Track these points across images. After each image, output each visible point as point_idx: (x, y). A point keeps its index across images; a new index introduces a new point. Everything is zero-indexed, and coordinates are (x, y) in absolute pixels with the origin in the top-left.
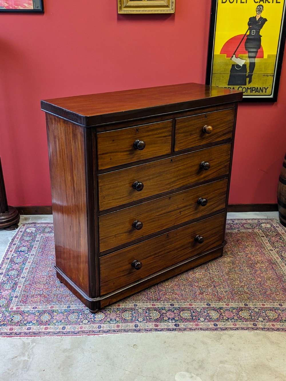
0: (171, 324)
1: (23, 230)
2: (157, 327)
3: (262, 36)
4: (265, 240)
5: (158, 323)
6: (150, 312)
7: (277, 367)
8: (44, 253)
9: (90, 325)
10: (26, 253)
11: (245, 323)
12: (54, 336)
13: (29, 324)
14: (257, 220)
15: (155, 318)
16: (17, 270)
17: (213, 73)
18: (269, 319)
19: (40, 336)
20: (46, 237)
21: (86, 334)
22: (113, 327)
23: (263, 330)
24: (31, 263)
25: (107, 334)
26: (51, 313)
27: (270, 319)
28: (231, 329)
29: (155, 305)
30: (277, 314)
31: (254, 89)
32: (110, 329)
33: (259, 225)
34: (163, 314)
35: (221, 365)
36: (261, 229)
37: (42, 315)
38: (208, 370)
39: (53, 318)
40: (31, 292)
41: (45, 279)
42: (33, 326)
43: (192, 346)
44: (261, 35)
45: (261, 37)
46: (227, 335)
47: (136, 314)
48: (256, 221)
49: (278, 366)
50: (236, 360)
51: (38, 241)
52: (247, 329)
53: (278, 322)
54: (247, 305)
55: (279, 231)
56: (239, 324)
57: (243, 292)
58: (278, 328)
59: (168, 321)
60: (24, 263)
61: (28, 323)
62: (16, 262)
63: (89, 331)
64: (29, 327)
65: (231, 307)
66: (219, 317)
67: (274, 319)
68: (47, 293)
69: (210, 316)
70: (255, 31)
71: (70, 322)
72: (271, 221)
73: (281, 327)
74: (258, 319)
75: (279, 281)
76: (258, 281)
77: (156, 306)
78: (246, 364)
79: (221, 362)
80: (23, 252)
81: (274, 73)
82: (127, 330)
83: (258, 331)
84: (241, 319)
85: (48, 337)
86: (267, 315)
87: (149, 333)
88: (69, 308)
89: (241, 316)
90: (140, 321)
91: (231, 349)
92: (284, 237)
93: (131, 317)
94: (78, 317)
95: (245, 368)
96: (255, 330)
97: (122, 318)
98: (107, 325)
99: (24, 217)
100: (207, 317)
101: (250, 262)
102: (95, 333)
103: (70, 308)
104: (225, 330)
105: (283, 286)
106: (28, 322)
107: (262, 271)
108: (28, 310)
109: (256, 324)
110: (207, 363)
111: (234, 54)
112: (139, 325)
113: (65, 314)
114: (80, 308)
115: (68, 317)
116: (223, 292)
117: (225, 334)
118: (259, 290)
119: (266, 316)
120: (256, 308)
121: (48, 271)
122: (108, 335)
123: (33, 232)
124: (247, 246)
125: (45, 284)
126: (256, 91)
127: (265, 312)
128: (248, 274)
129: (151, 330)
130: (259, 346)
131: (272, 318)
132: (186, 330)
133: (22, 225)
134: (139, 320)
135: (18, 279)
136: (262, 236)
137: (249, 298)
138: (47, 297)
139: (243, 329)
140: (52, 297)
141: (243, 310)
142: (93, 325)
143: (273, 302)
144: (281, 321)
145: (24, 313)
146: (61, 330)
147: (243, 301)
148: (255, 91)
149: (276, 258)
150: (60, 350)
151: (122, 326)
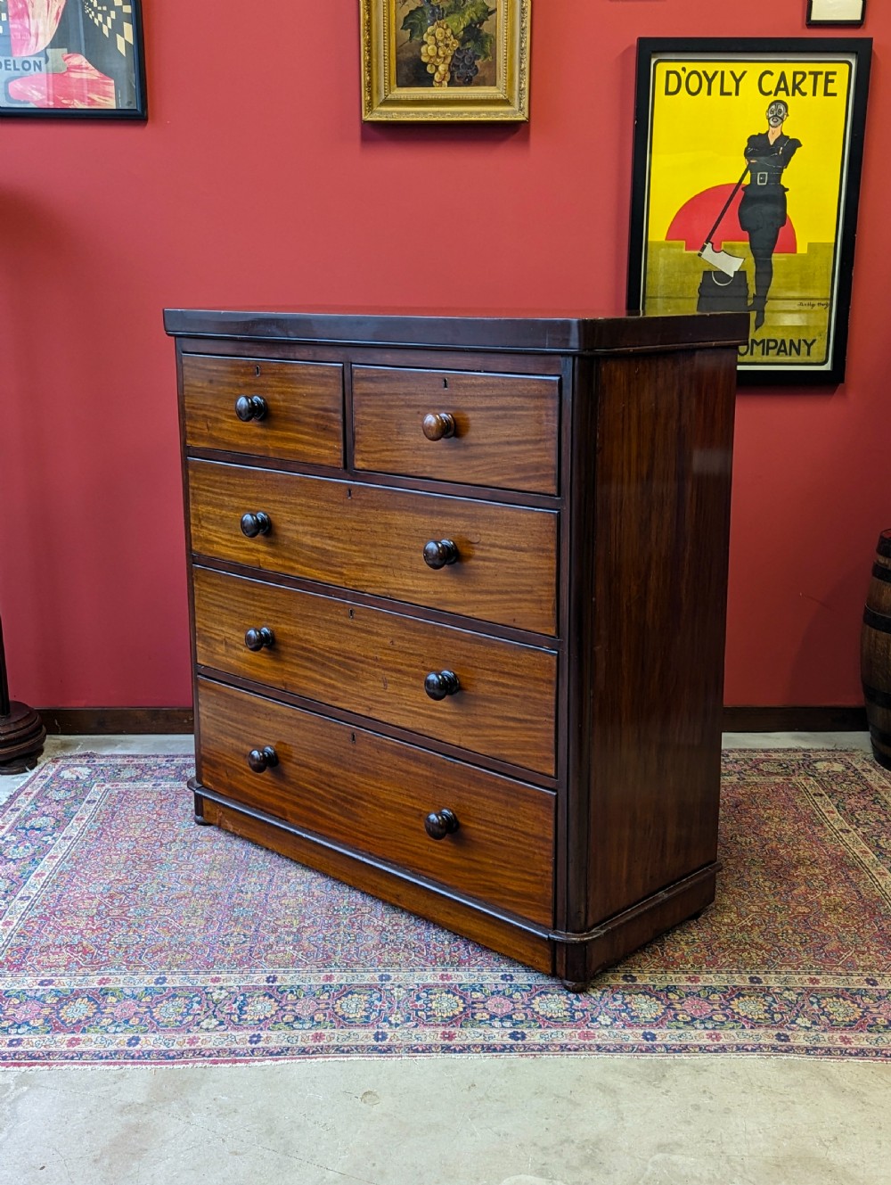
0: (497, 1031)
1: (51, 773)
2: (451, 1040)
3: (787, 190)
4: (826, 806)
5: (453, 1030)
6: (432, 997)
7: (856, 1165)
8: (107, 834)
9: (225, 1033)
10: (47, 833)
11: (749, 1031)
12: (96, 1064)
13: (19, 1027)
14: (800, 751)
15: (445, 1016)
16: (8, 878)
17: (648, 294)
18: (831, 1021)
19: (47, 1064)
20: (119, 793)
21: (205, 1058)
22: (299, 1039)
23: (809, 1054)
24: (57, 860)
25: (280, 1059)
26: (97, 997)
27: (834, 1023)
28: (700, 1049)
29: (449, 978)
30: (859, 1007)
31: (772, 344)
32: (289, 1045)
33: (808, 766)
34: (473, 1003)
35: (659, 1157)
36: (814, 776)
37: (66, 1004)
38: (616, 1170)
39: (103, 1013)
40: (42, 937)
41: (96, 902)
42: (31, 1036)
43: (564, 1098)
44: (786, 187)
45: (786, 193)
46: (686, 1067)
47: (384, 1003)
48: (799, 756)
49: (858, 1163)
50: (713, 1142)
51: (94, 801)
52: (757, 1048)
53: (861, 1031)
54: (759, 981)
55: (872, 782)
56: (729, 1036)
57: (746, 943)
58: (862, 1047)
59: (490, 1024)
60: (34, 860)
61: (16, 1026)
62: (10, 857)
63: (218, 1052)
64: (17, 1037)
65: (705, 987)
66: (663, 1014)
67: (850, 1021)
68: (96, 942)
69: (633, 1011)
70: (766, 173)
71: (158, 1023)
72: (848, 755)
73: (871, 1046)
74: (793, 1022)
75: (867, 915)
76: (800, 913)
77: (455, 981)
78: (746, 1154)
79: (661, 1147)
80: (39, 829)
81: (829, 297)
82: (346, 1049)
83: (792, 1057)
84: (736, 1022)
85: (76, 1067)
86: (826, 1010)
87: (421, 1057)
88: (161, 983)
89: (738, 1013)
90: (393, 1022)
91: (697, 1107)
92: (886, 796)
93: (365, 1010)
94: (188, 1010)
95: (742, 1165)
96: (782, 1052)
97: (336, 1013)
98: (280, 1032)
99: (59, 742)
100: (623, 1014)
101: (776, 862)
102: (237, 1055)
103: (165, 985)
104: (680, 1051)
105: (883, 930)
106: (15, 1023)
107: (812, 888)
108: (24, 988)
109: (788, 1036)
110: (613, 1151)
111: (707, 241)
112: (390, 1035)
113: (143, 1000)
114: (199, 984)
115: (154, 1010)
116: (682, 943)
117: (682, 1063)
118: (801, 939)
119: (822, 1014)
120: (788, 989)
121: (111, 882)
122: (283, 1061)
123: (81, 778)
124: (768, 818)
125: (93, 917)
126: (779, 351)
127: (818, 1002)
128: (766, 895)
129: (427, 1049)
130: (795, 1100)
131: (840, 1019)
132: (549, 1050)
133: (50, 759)
134: (390, 1019)
135: (8, 902)
136: (815, 795)
137: (768, 960)
138: (93, 953)
139: (743, 1048)
140: (108, 953)
141: (743, 996)
142: (233, 1033)
143: (848, 974)
144: (872, 1027)
145: (8, 996)
146: (122, 1048)
147: (745, 968)
148: (776, 350)
149: (861, 852)
150: (111, 1106)
151: (332, 1036)
